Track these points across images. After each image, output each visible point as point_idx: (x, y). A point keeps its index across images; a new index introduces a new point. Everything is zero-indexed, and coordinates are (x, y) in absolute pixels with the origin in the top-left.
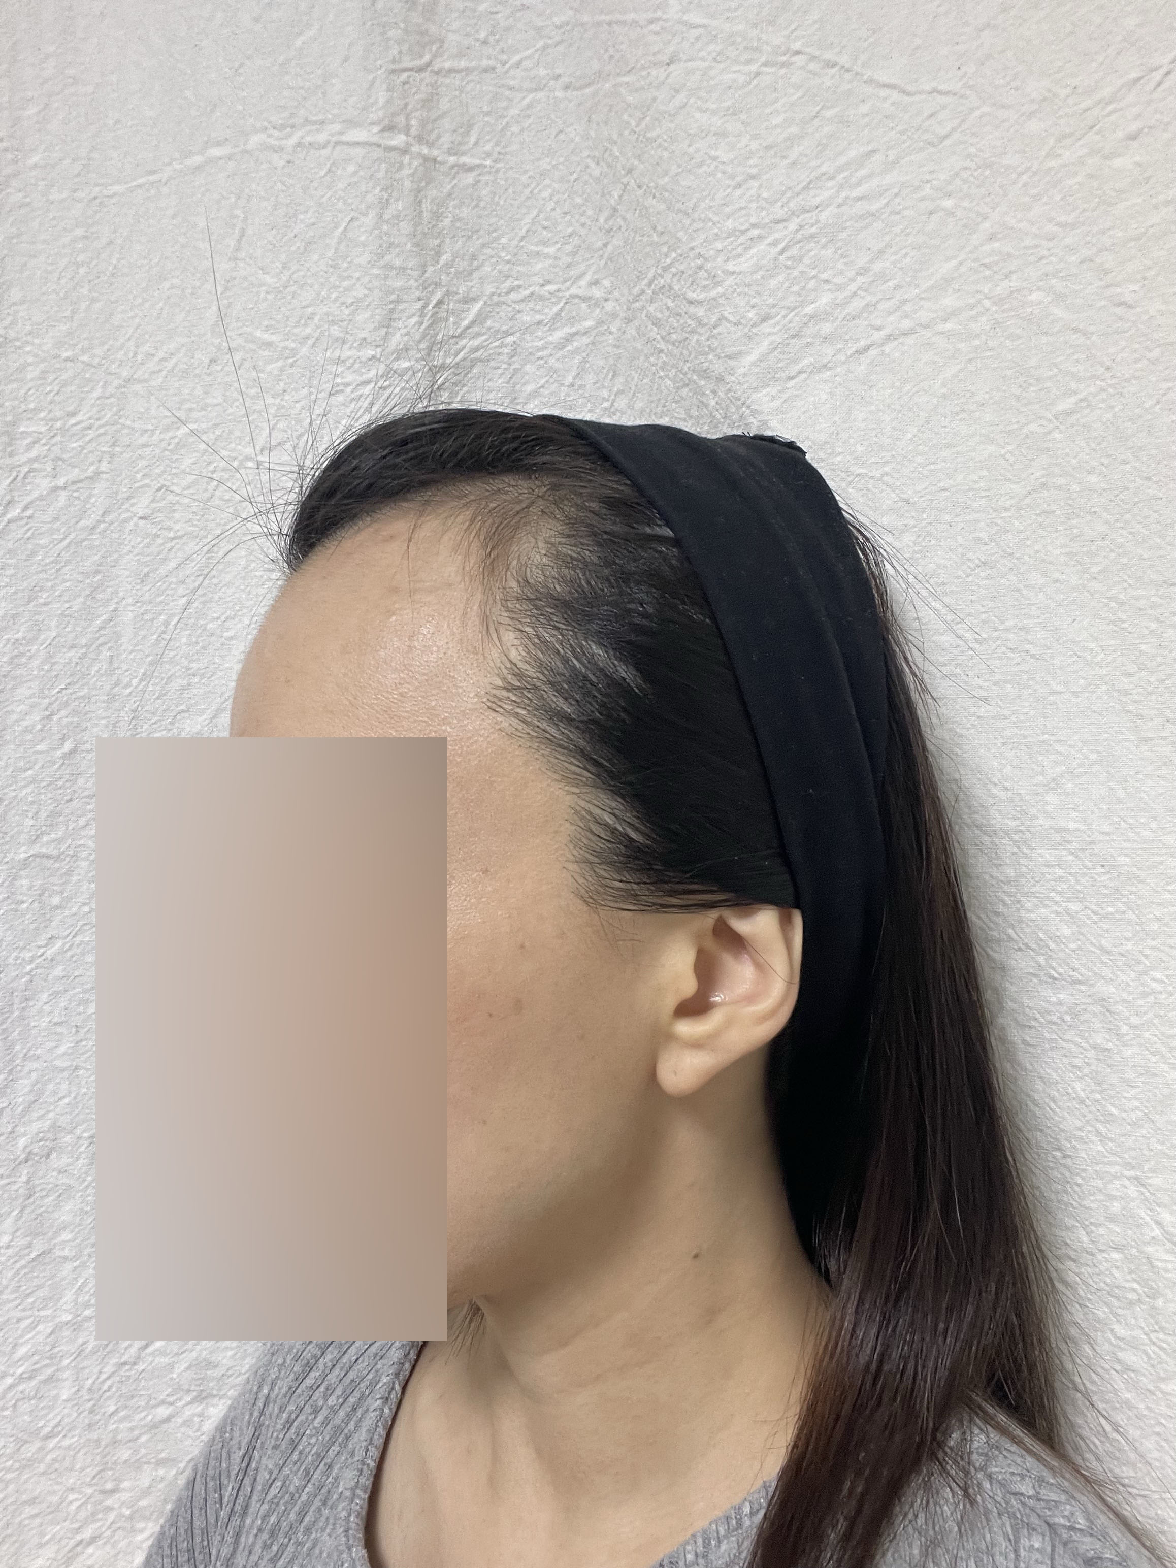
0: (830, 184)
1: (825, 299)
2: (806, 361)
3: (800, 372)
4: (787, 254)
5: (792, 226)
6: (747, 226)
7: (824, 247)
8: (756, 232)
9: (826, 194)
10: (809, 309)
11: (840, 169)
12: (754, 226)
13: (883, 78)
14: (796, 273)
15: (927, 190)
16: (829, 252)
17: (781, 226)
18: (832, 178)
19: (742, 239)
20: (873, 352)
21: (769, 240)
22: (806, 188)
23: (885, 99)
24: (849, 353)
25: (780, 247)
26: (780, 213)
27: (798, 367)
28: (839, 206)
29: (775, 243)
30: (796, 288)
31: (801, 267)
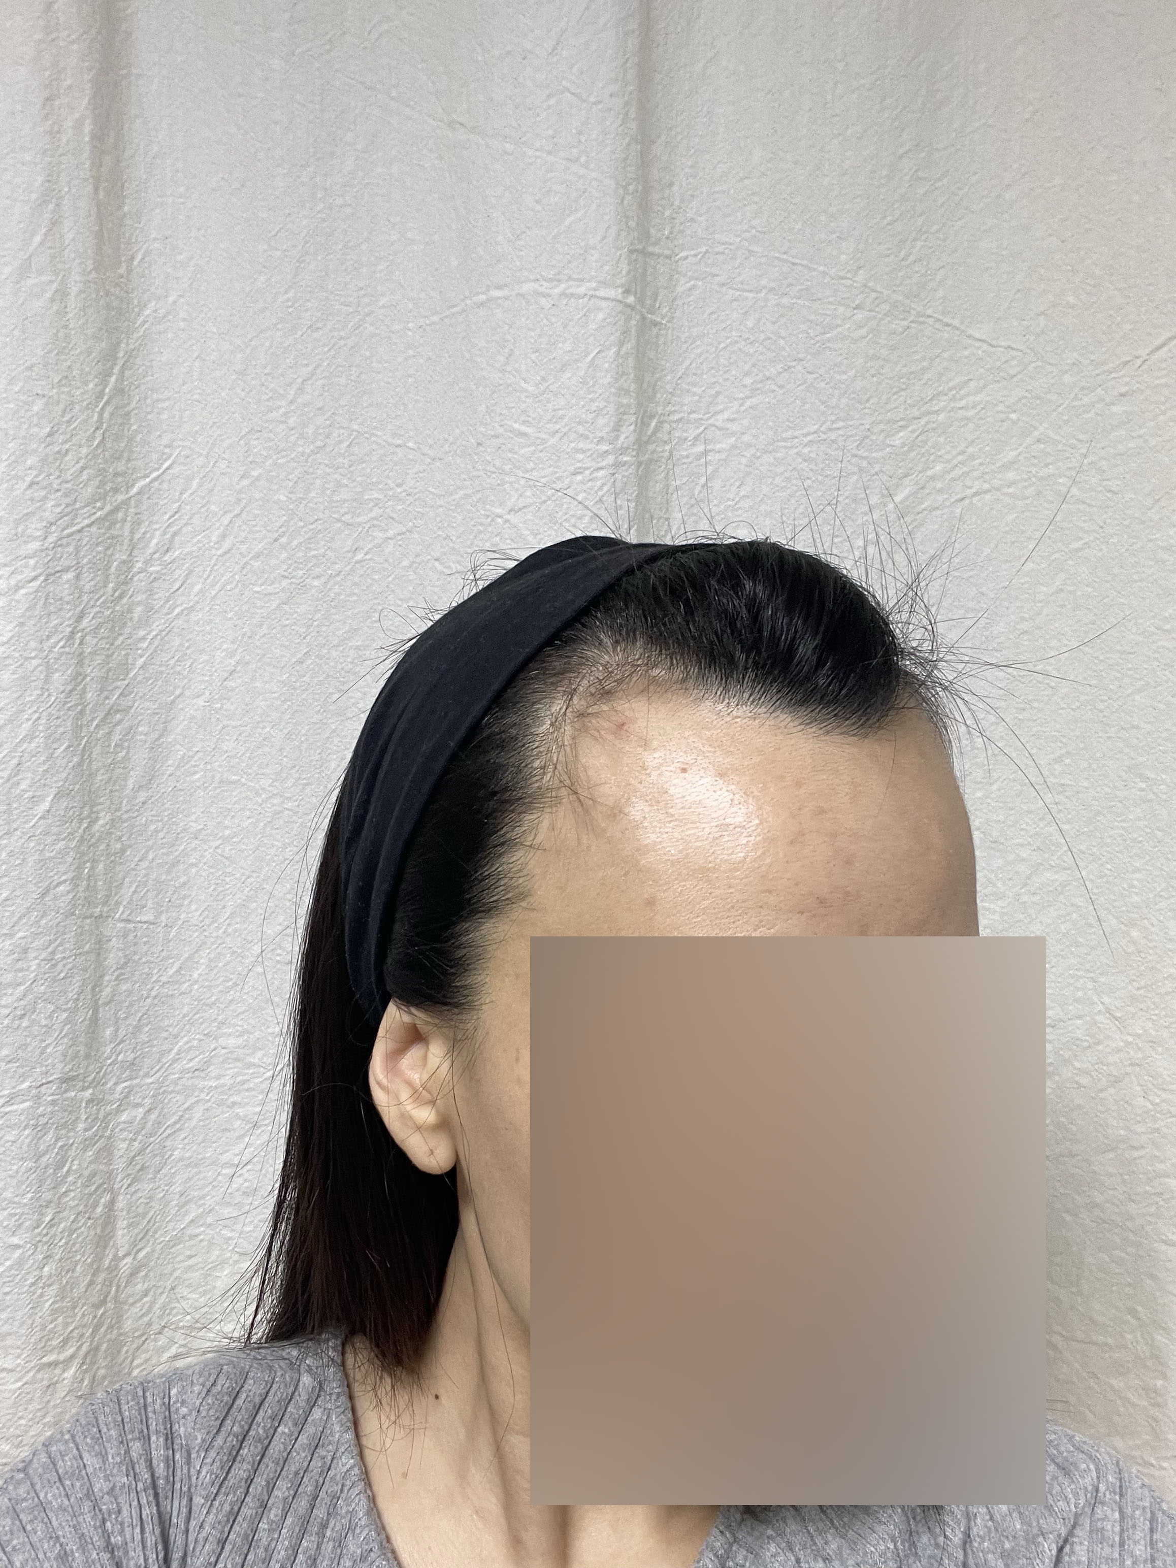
0: (945, 398)
1: (938, 468)
2: (926, 504)
3: (924, 510)
4: (920, 438)
5: (923, 422)
6: (898, 418)
7: (939, 436)
8: (902, 423)
9: (942, 404)
10: (929, 473)
11: (950, 389)
12: (902, 419)
13: (978, 336)
14: (923, 451)
15: (1001, 407)
16: (942, 440)
17: (915, 421)
18: (946, 395)
19: (895, 426)
20: (967, 502)
21: (910, 429)
22: (931, 399)
23: (978, 348)
24: (952, 500)
25: (917, 433)
26: (917, 414)
27: (923, 506)
28: (950, 411)
29: (913, 431)
30: (923, 459)
31: (927, 447)
